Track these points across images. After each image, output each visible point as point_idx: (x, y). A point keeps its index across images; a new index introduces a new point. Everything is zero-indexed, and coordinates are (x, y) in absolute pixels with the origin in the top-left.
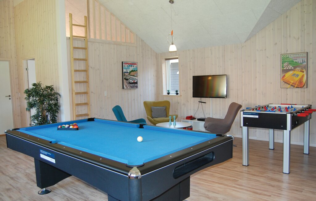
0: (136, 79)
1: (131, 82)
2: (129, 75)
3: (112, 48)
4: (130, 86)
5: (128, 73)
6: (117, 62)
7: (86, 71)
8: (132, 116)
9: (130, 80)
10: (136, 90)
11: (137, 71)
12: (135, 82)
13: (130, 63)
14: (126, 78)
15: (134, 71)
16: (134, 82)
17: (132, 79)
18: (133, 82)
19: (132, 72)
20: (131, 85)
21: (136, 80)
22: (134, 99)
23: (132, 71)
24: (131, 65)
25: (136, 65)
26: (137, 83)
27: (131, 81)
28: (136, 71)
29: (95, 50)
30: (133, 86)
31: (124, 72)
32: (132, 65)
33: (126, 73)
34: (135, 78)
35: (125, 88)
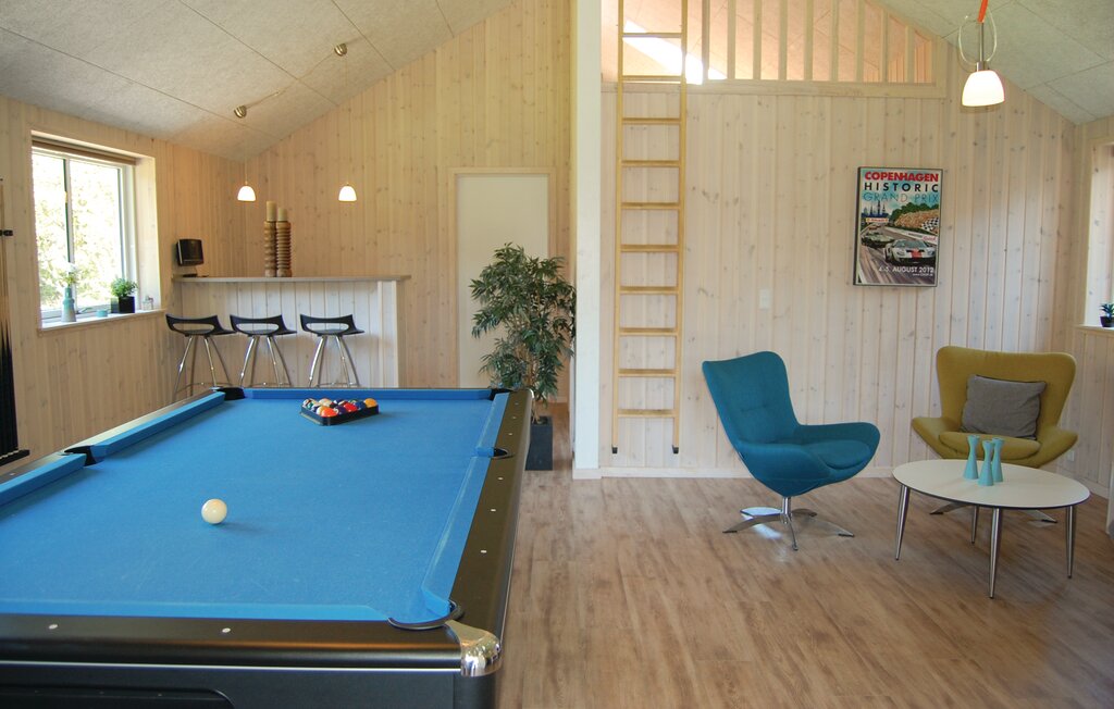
0: (928, 245)
1: (897, 256)
2: (889, 225)
3: (808, 113)
4: (894, 274)
5: (885, 215)
6: (832, 169)
7: (675, 206)
8: (896, 406)
9: (895, 250)
10: (927, 295)
11: (936, 207)
12: (924, 255)
13: (899, 172)
14: (873, 238)
15: (924, 207)
16: (913, 259)
17: (907, 243)
18: (909, 255)
19: (911, 214)
20: (895, 269)
21: (929, 249)
22: (913, 334)
23: (910, 208)
24: (904, 181)
25: (930, 184)
26: (931, 262)
27: (900, 252)
28: (927, 208)
29: (728, 125)
30: (910, 274)
31: (861, 211)
32: (913, 184)
33: (872, 216)
34: (920, 237)
35: (864, 281)
